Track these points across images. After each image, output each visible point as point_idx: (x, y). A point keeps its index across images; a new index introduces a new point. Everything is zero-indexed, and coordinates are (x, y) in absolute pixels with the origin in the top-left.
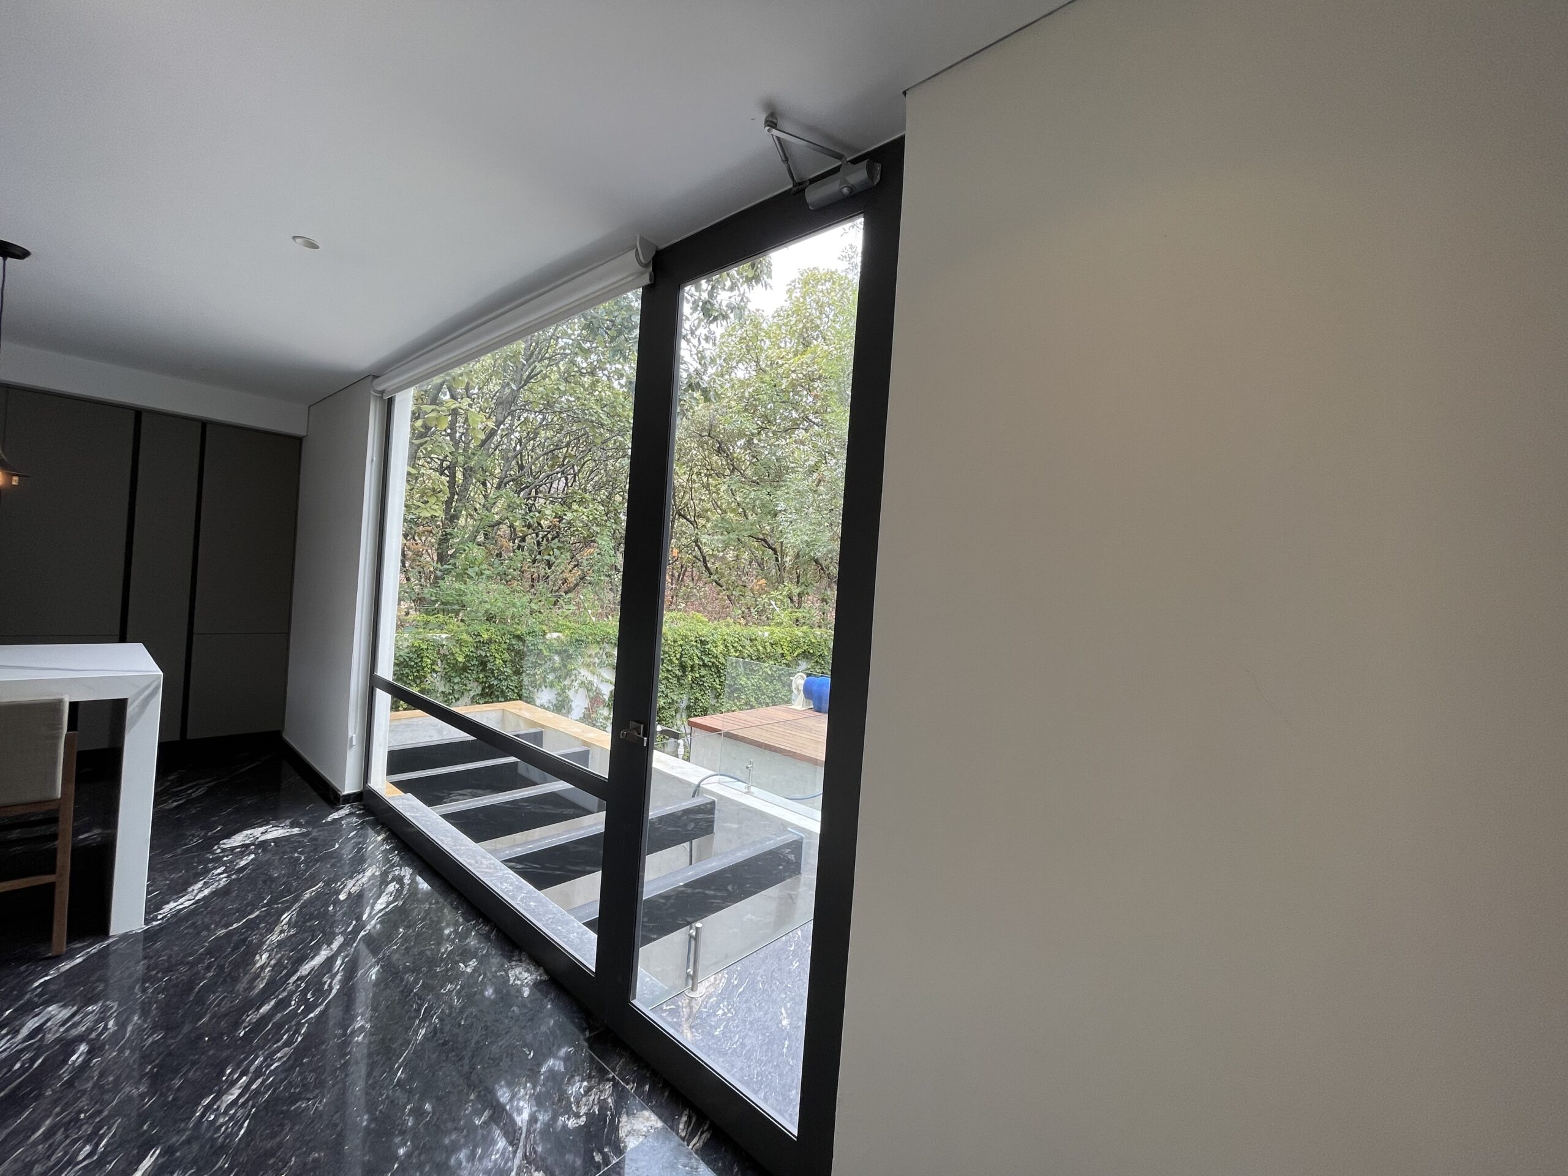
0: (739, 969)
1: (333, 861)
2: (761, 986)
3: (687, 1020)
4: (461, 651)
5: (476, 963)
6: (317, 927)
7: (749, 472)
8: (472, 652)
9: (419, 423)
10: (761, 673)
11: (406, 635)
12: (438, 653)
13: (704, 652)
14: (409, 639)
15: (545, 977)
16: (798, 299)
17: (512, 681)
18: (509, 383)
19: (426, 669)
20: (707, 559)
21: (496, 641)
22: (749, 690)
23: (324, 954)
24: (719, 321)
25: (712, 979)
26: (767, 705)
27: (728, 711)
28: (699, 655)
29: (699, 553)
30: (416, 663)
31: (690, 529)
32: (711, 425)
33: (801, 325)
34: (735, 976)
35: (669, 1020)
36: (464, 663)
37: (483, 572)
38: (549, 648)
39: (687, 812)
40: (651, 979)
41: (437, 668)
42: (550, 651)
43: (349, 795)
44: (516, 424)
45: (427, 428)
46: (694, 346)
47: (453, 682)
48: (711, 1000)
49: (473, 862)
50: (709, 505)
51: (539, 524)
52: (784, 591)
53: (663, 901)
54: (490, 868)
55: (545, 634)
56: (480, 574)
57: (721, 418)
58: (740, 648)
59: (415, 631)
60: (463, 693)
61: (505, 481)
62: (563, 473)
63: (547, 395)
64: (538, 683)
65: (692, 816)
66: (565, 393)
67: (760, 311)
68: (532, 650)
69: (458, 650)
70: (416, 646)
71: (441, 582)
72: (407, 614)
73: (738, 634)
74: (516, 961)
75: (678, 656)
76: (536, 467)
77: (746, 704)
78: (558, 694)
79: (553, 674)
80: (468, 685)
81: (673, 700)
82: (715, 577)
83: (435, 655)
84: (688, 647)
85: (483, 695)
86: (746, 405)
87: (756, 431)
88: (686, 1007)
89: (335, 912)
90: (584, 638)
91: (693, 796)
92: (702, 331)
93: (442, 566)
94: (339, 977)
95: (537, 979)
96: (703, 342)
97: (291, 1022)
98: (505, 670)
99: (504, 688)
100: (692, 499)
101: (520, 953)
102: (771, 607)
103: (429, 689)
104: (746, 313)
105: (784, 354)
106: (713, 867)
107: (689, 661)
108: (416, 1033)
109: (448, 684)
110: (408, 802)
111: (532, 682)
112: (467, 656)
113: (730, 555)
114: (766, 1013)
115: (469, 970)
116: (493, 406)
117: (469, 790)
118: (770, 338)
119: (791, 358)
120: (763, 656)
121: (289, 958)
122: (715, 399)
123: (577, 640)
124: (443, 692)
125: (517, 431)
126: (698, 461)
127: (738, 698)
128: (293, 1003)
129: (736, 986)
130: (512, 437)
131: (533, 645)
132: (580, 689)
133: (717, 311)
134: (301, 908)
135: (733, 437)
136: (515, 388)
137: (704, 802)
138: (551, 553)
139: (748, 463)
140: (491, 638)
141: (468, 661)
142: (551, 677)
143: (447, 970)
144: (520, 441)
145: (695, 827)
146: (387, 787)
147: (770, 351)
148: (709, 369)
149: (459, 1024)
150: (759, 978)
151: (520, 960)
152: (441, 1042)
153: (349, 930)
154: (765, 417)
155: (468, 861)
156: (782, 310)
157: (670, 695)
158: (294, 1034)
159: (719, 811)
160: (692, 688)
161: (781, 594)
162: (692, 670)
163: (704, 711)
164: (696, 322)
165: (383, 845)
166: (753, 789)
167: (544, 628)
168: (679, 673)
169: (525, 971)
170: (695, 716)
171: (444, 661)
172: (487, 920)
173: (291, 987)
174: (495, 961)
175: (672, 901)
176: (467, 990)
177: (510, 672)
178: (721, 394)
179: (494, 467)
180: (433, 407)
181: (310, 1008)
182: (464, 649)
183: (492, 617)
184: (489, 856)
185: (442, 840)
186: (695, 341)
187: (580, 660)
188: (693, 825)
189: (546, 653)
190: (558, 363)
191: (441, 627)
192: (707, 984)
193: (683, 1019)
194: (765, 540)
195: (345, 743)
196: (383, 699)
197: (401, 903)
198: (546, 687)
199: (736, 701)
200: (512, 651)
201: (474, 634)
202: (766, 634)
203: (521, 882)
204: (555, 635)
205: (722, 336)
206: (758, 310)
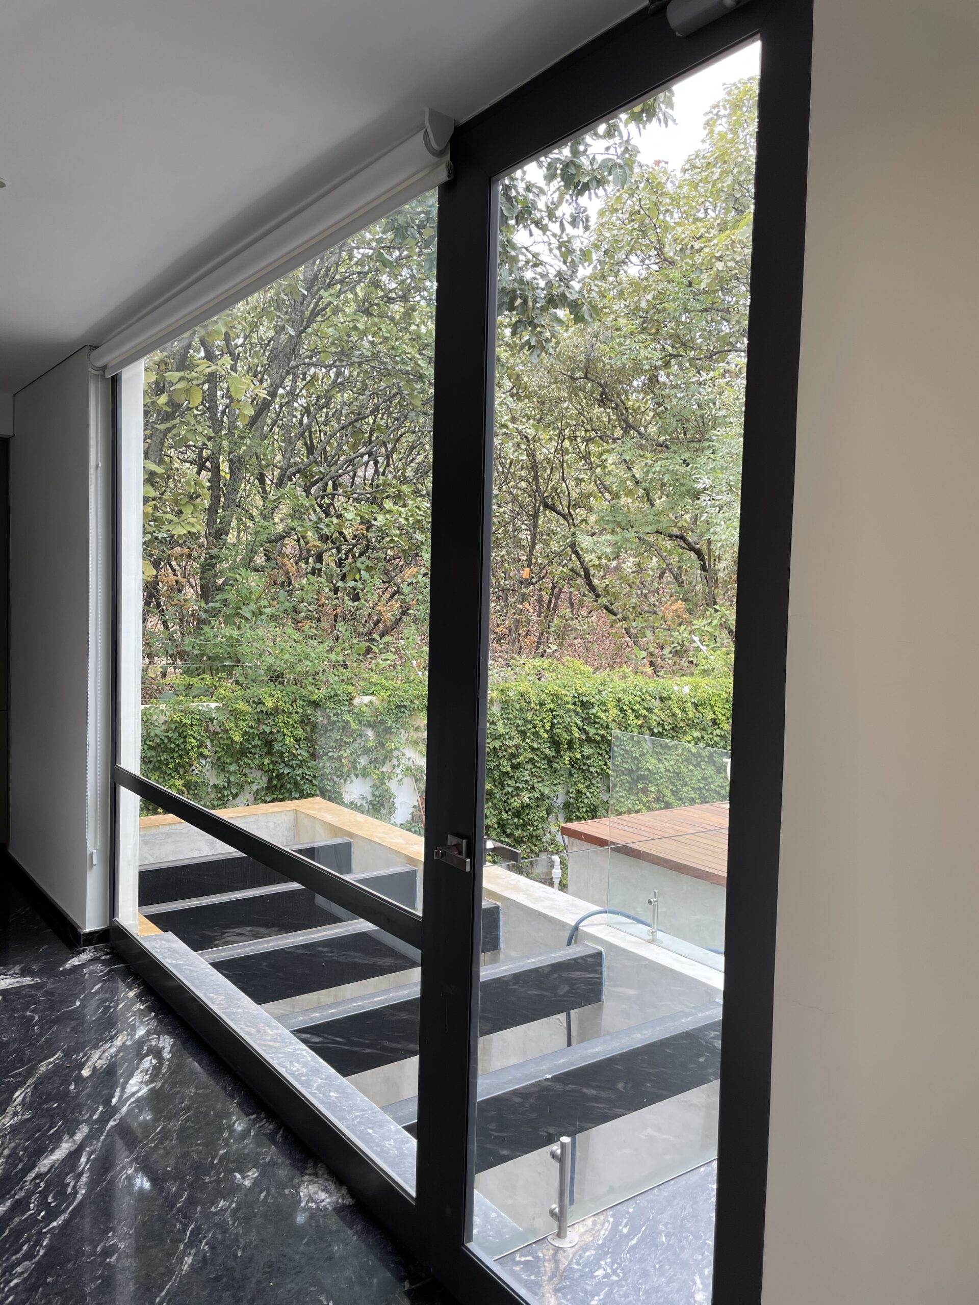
0: (631, 1210)
1: (73, 1023)
2: (664, 1239)
3: (551, 1279)
4: (237, 726)
5: (256, 1174)
6: (56, 1112)
7: (653, 429)
8: (252, 727)
9: (162, 400)
10: (679, 751)
11: (163, 706)
12: (207, 730)
13: (587, 720)
14: (163, 712)
15: (349, 1201)
16: (722, 136)
17: (309, 767)
18: (284, 326)
19: (191, 753)
20: (592, 572)
21: (283, 711)
22: (661, 778)
23: (65, 1147)
24: (592, 191)
25: (589, 1222)
26: (692, 801)
27: (629, 811)
28: (580, 724)
29: (578, 563)
30: (178, 745)
31: (561, 527)
32: (588, 360)
33: (729, 180)
34: (625, 1221)
35: (524, 1276)
36: (242, 744)
37: (263, 610)
38: (359, 716)
39: (557, 967)
40: (499, 1216)
41: (206, 752)
42: (360, 722)
43: (91, 934)
44: (301, 386)
45: (174, 405)
46: (554, 235)
47: (228, 771)
48: (588, 1254)
49: (253, 1031)
50: (592, 487)
51: (341, 533)
52: (715, 618)
53: (519, 1100)
54: (275, 1041)
55: (351, 698)
56: (258, 613)
57: (604, 347)
58: (644, 712)
59: (174, 699)
60: (242, 787)
61: (288, 473)
62: (370, 454)
63: (340, 339)
64: (345, 770)
65: (566, 975)
66: (365, 333)
67: (662, 164)
68: (335, 722)
69: (232, 725)
70: (176, 721)
71: (206, 629)
72: (164, 674)
73: (641, 690)
74: (310, 1175)
75: (548, 727)
76: (332, 448)
77: (658, 800)
78: (375, 786)
79: (366, 757)
80: (249, 775)
81: (542, 794)
82: (604, 600)
83: (202, 734)
84: (562, 713)
85: (270, 788)
86: (644, 322)
87: (660, 363)
88: (549, 1260)
89: (78, 1093)
90: (407, 703)
91: (569, 943)
92: (565, 210)
93: (206, 603)
94: (84, 1179)
95: (337, 1202)
96: (568, 228)
97: (30, 1230)
98: (299, 752)
99: (299, 778)
100: (564, 479)
101: (315, 1165)
102: (694, 645)
103: (196, 782)
104: (637, 170)
105: (703, 230)
106: (598, 1053)
107: (565, 735)
108: (181, 1262)
109: (222, 774)
110: (167, 945)
111: (337, 769)
112: (245, 733)
113: (629, 564)
114: (670, 1281)
115: (247, 1183)
116: (266, 362)
117: (249, 928)
118: (679, 207)
119: (714, 237)
120: (682, 724)
121: (25, 1149)
122: (591, 317)
123: (398, 706)
124: (215, 786)
125: (302, 396)
126: (571, 417)
127: (645, 791)
128: (32, 1206)
129: (626, 1236)
130: (296, 404)
131: (336, 715)
132: (406, 780)
133: (587, 174)
134: (37, 1084)
135: (623, 375)
136: (293, 334)
137: (583, 954)
138: (357, 577)
139: (651, 414)
140: (277, 707)
141: (248, 740)
142: (363, 761)
143: (219, 1181)
144: (307, 410)
145: (568, 992)
146: (141, 923)
147: (680, 229)
148: (580, 268)
149: (236, 1255)
150: (661, 1227)
151: (316, 1175)
152: (212, 1276)
153: (95, 1117)
154: (676, 337)
155: (247, 1029)
156: (697, 156)
157: (539, 786)
158: (34, 1246)
159: (609, 968)
160: (571, 775)
161: (709, 624)
162: (571, 747)
163: (592, 811)
164: (556, 195)
165: (134, 1004)
166: (659, 935)
167: (351, 689)
168: (550, 753)
169: (323, 1191)
170: (579, 819)
171: (215, 742)
172: (272, 1115)
173: (28, 1186)
174: (283, 1173)
175: (532, 1101)
176: (244, 1210)
177: (306, 755)
178: (604, 307)
179: (273, 453)
180: (181, 374)
181: (52, 1214)
182: (241, 723)
183: (278, 676)
184: (275, 1023)
185: (211, 999)
186: (555, 227)
187: (403, 735)
188: (566, 988)
189: (354, 726)
190: (354, 287)
191: (210, 693)
192: (582, 1230)
193: (545, 1278)
194: (682, 538)
195: (83, 863)
196: (129, 800)
197: (159, 1084)
198: (357, 776)
199: (640, 795)
200: (306, 725)
201: (254, 702)
202: (686, 690)
203: (319, 1063)
204: (367, 699)
205: (601, 213)
206: (657, 163)
